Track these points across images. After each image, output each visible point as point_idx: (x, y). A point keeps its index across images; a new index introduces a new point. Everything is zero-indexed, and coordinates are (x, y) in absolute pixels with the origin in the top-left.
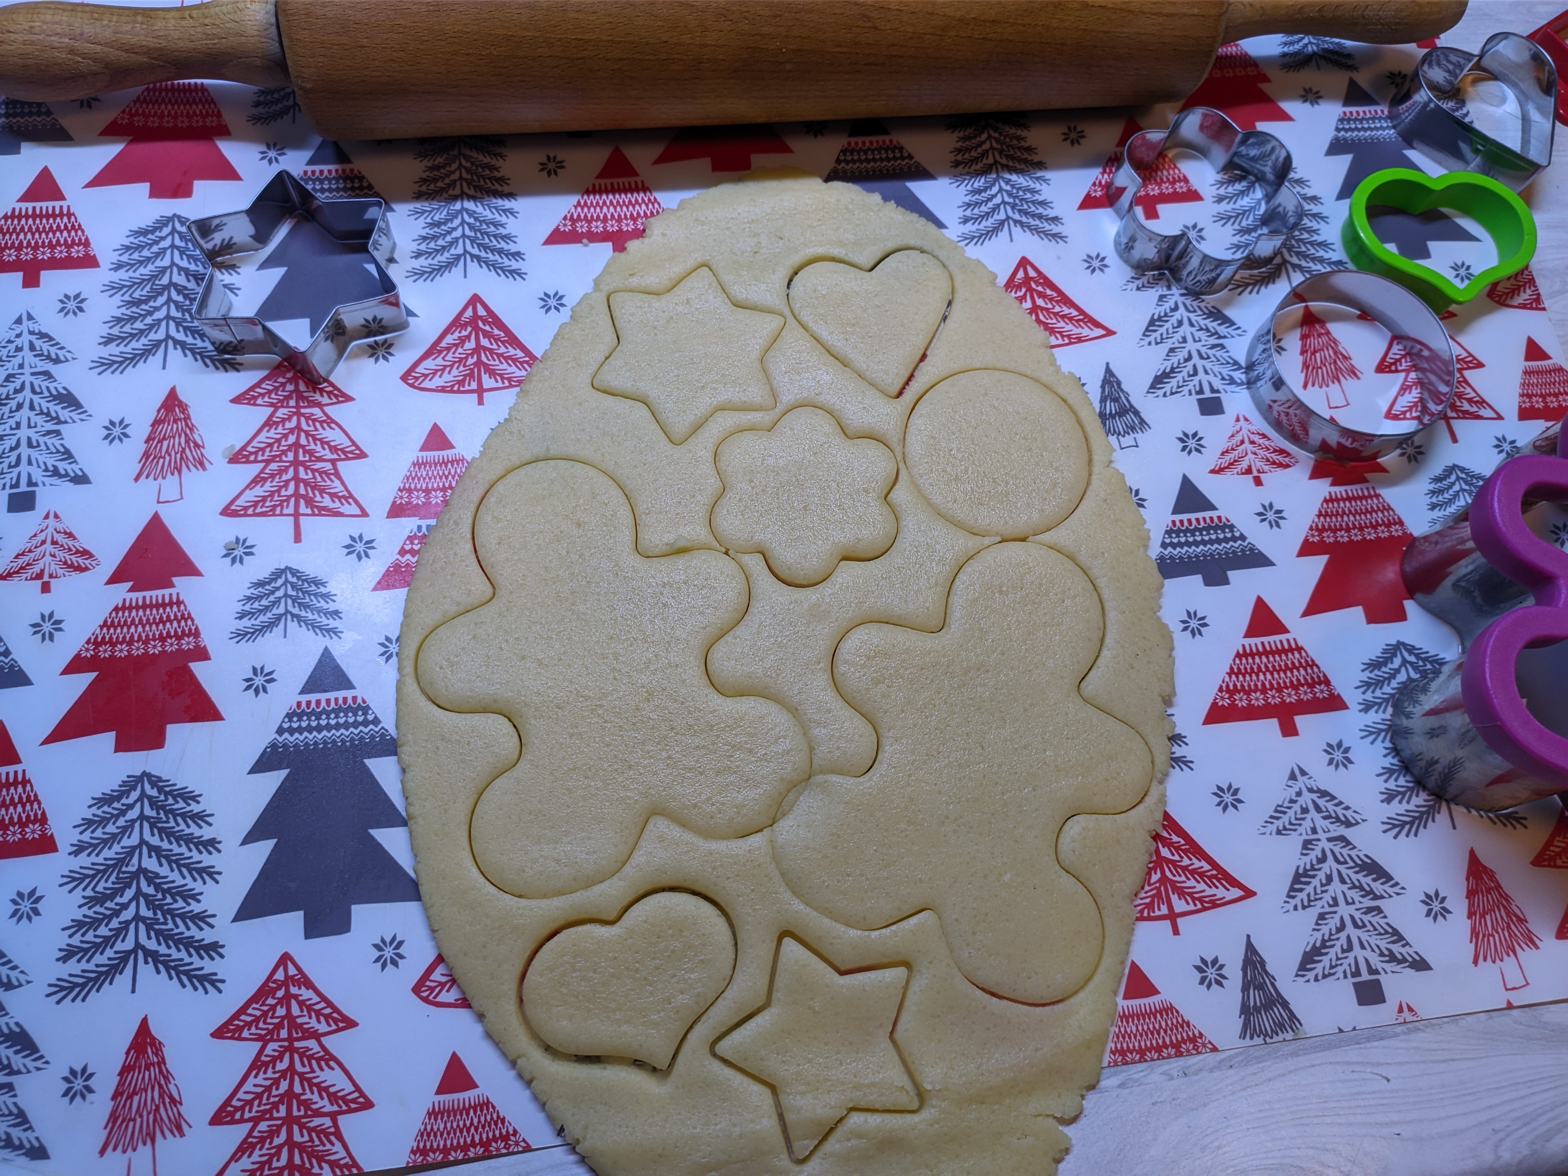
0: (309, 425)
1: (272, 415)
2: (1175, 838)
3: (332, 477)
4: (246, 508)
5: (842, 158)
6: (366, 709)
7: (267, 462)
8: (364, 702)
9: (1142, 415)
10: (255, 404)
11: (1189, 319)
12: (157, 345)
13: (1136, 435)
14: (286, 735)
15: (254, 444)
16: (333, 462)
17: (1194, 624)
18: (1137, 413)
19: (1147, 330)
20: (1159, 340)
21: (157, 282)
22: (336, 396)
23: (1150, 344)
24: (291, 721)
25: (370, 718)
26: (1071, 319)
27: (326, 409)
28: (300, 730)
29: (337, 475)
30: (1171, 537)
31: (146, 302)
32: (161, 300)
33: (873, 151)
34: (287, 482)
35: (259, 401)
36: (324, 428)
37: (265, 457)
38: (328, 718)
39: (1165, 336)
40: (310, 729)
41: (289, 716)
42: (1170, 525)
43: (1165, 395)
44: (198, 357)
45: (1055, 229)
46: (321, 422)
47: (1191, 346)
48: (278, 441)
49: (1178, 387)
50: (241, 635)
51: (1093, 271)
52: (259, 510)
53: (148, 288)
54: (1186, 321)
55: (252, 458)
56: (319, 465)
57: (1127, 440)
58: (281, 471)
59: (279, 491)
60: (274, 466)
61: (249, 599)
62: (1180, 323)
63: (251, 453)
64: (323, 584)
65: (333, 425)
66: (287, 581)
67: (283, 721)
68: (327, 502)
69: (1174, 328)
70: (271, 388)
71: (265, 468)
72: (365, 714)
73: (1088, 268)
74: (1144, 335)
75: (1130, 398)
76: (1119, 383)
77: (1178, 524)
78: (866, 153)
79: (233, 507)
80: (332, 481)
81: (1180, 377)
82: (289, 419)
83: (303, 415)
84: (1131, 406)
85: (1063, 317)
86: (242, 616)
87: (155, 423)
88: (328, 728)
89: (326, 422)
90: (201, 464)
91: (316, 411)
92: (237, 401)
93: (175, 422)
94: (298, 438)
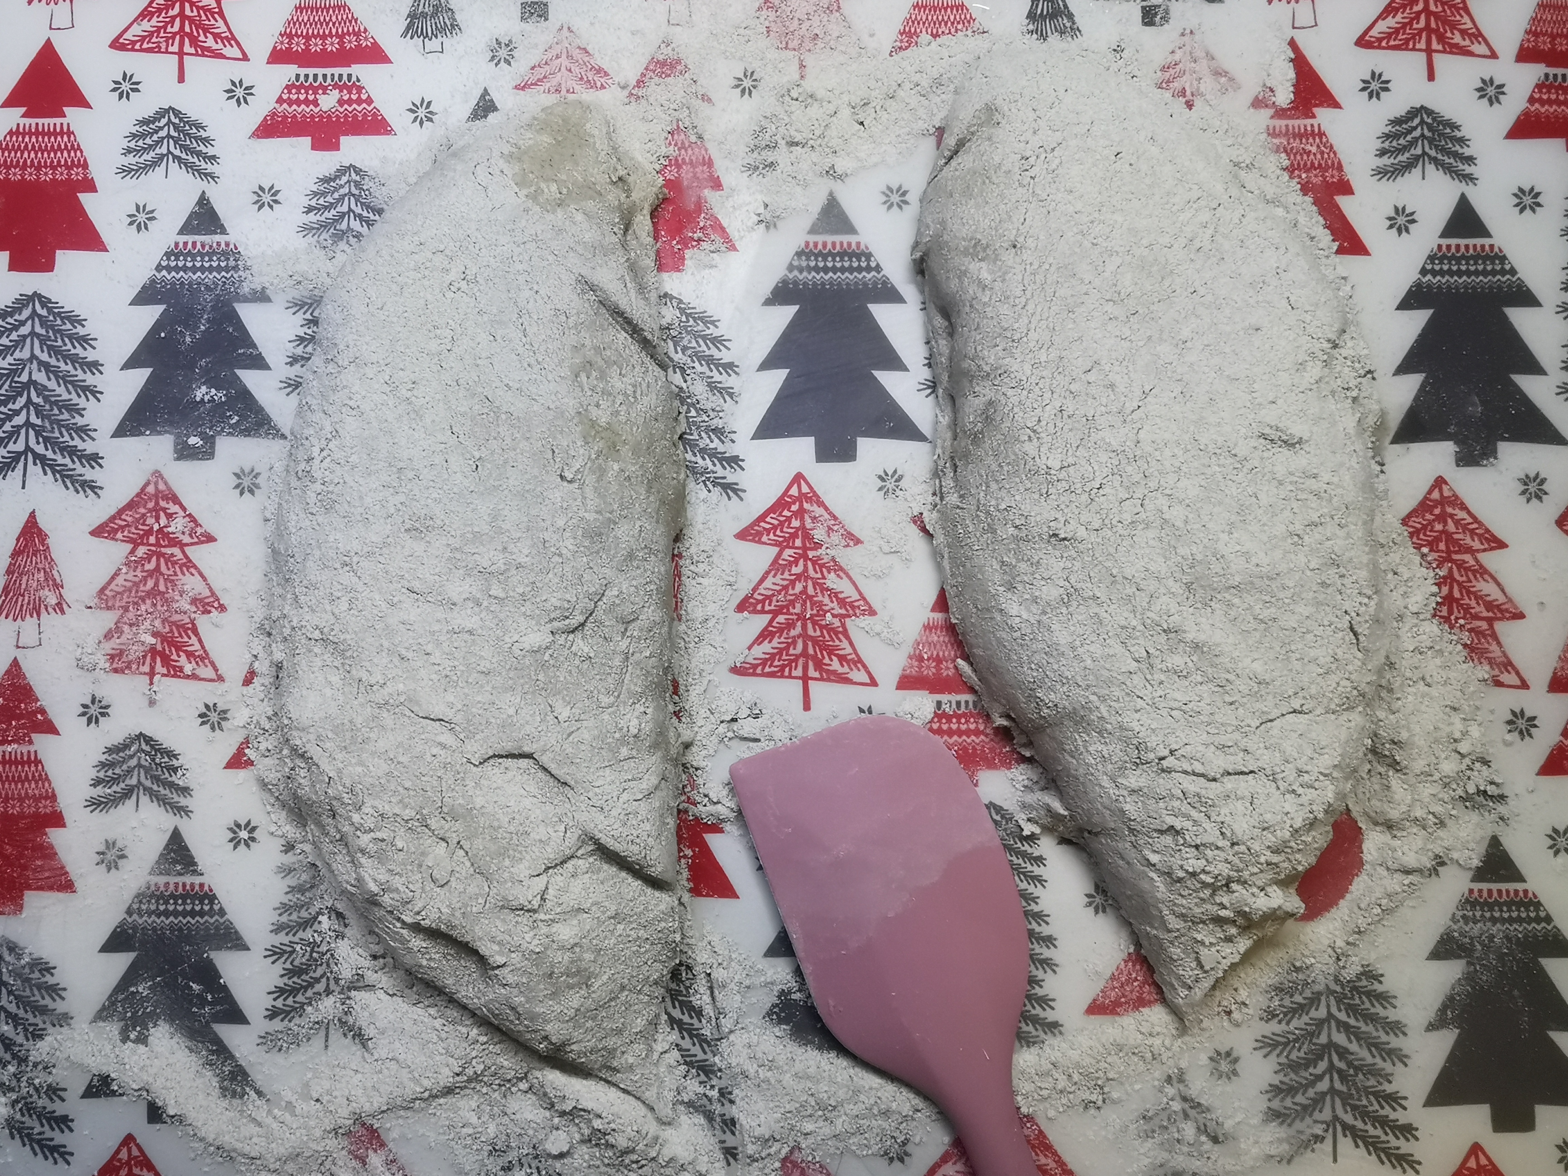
0: (168, 568)
1: (131, 553)
3: (190, 633)
5: (795, 263)
6: (212, 898)
7: (125, 609)
8: (211, 890)
10: (114, 539)
12: (16, 458)
14: (136, 916)
15: (112, 586)
16: (192, 615)
21: (17, 378)
22: (198, 535)
24: (140, 902)
25: (216, 908)
27: (188, 550)
28: (148, 913)
29: (195, 630)
32: (21, 401)
35: (119, 535)
36: (184, 574)
37: (123, 603)
38: (176, 903)
40: (156, 913)
41: (139, 896)
44: (58, 476)
46: (181, 566)
48: (136, 585)
50: (96, 804)
52: (115, 665)
53: (6, 385)
55: (111, 603)
56: (177, 617)
61: (103, 765)
63: (110, 597)
64: (175, 756)
65: (193, 571)
66: (140, 749)
67: (133, 902)
68: (183, 661)
70: (130, 520)
71: (122, 616)
72: (211, 903)
80: (189, 637)
82: (148, 558)
83: (163, 555)
86: (97, 783)
87: (15, 554)
88: (176, 913)
89: (184, 565)
90: (60, 607)
91: (176, 551)
92: (98, 532)
93: (34, 554)
94: (156, 584)
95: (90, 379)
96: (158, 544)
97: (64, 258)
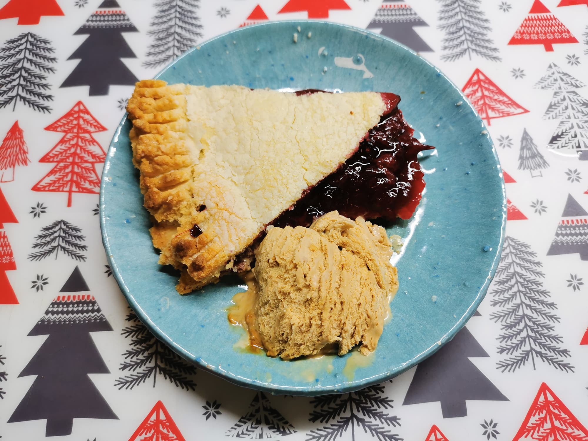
0: (82, 143)
1: (64, 137)
2: (563, 415)
3: (92, 172)
4: (44, 187)
5: (378, 13)
6: (94, 303)
7: (58, 162)
8: (93, 298)
9: (545, 158)
10: (56, 131)
11: (572, 106)
12: (11, 99)
13: (541, 170)
14: (50, 315)
15: (54, 152)
16: (93, 163)
17: (575, 282)
18: (541, 157)
19: (548, 111)
20: (554, 117)
21: (16, 66)
22: (98, 128)
23: (549, 118)
24: (53, 307)
25: (96, 308)
26: (504, 103)
27: (93, 135)
28: (57, 313)
29: (94, 171)
30: (561, 230)
31: (9, 76)
32: (17, 75)
33: (395, 10)
34: (68, 173)
35: (59, 129)
36: (90, 145)
37: (58, 160)
38: (73, 307)
39: (558, 114)
40: (62, 312)
41: (53, 304)
42: (561, 223)
43: (558, 147)
44: (31, 105)
45: (495, 54)
46: (89, 142)
47: (573, 121)
48: (65, 151)
49: (566, 143)
50: (34, 257)
51: (517, 77)
52: (51, 188)
53: (11, 69)
54: (570, 107)
55: (51, 160)
56: (85, 165)
57: (536, 172)
58: (65, 167)
59: (62, 178)
60: (62, 164)
61: (40, 237)
62: (567, 108)
63: (51, 157)
64: (80, 231)
65: (95, 143)
66: (61, 228)
67: (49, 307)
68: (87, 185)
69: (563, 110)
70: (65, 122)
71: (57, 165)
72: (93, 305)
73: (514, 75)
74: (546, 113)
75: (537, 148)
76: (531, 140)
77: (566, 222)
78: (391, 10)
79: (38, 186)
80: (91, 174)
81: (566, 138)
82: (73, 139)
83: (80, 137)
84: (539, 153)
85: (500, 101)
86: (36, 246)
87: (6, 140)
88: (73, 312)
89: (91, 141)
90: (25, 162)
91: (87, 136)
92: (48, 129)
93: (15, 139)
94: (76, 150)
95: (50, 65)
96: (78, 133)
97: (44, 19)
